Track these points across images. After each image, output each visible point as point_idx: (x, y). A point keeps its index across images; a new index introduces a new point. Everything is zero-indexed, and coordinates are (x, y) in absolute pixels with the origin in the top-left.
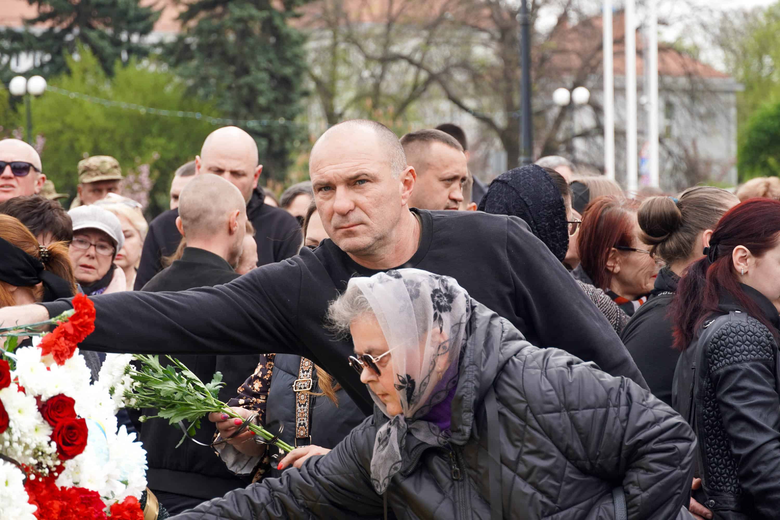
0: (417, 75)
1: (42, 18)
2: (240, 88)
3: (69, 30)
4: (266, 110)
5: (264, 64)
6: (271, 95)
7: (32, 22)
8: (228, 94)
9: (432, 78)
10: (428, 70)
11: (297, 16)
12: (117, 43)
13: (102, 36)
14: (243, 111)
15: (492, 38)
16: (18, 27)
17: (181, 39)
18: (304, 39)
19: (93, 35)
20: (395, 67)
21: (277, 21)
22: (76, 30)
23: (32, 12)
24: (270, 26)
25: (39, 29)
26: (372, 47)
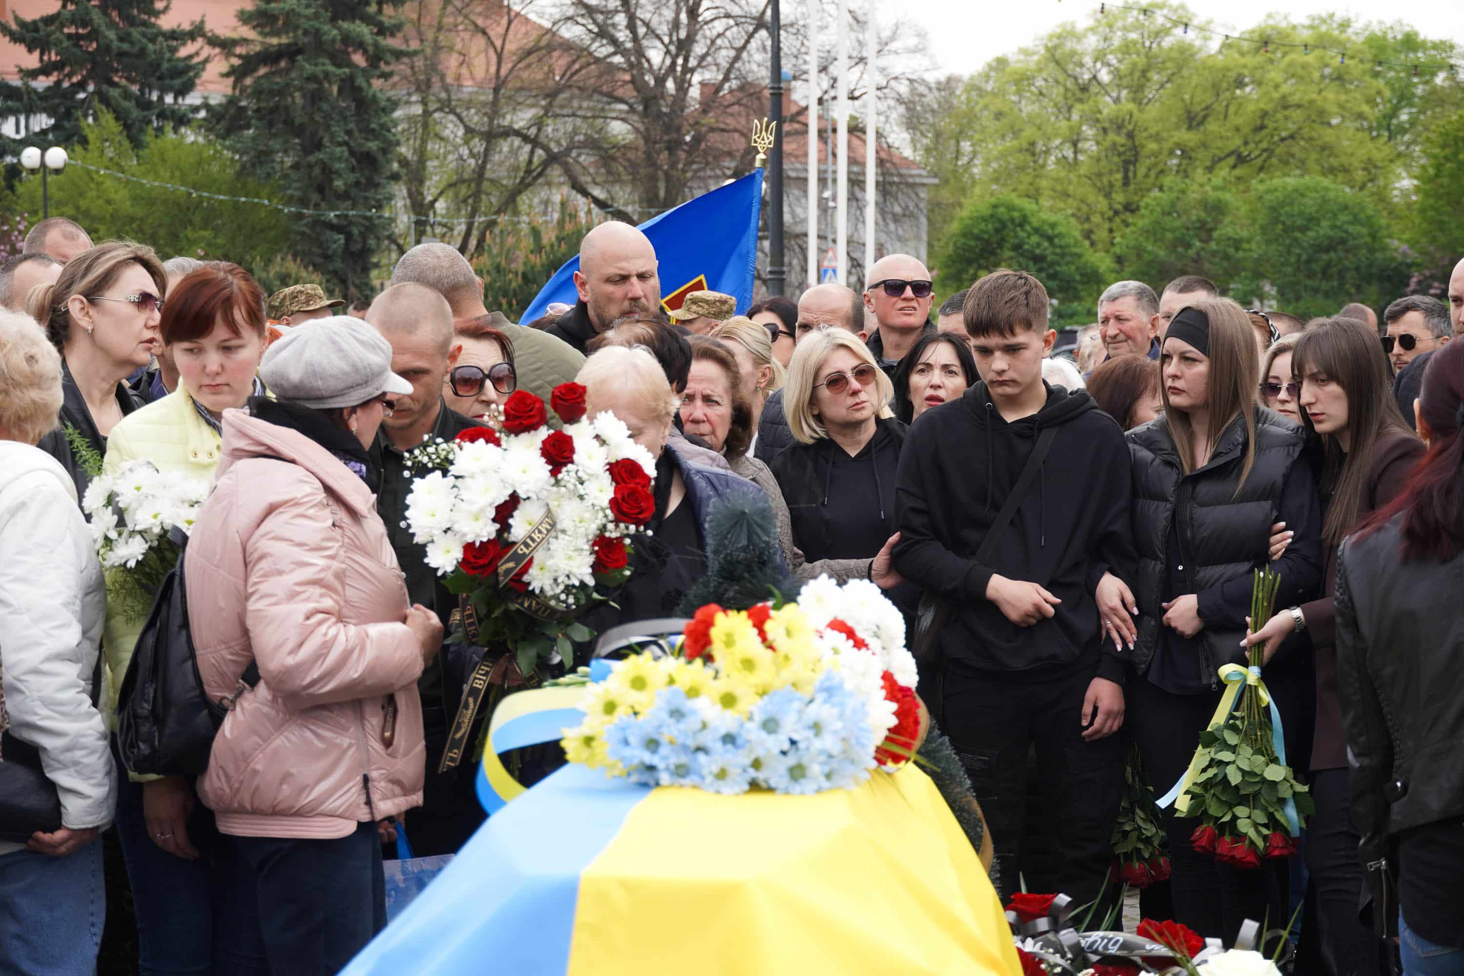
0: (532, 152)
1: (45, 70)
2: (310, 166)
3: (81, 86)
4: (345, 196)
5: (342, 137)
6: (351, 178)
7: (33, 74)
8: (294, 175)
9: (552, 159)
10: (546, 149)
11: (386, 76)
12: (146, 105)
13: (127, 95)
14: (315, 197)
15: (632, 110)
16: (16, 81)
17: (232, 101)
18: (394, 104)
19: (114, 93)
20: (505, 146)
21: (360, 81)
22: (91, 88)
23: (32, 61)
24: (350, 88)
25: (41, 83)
26: (474, 118)
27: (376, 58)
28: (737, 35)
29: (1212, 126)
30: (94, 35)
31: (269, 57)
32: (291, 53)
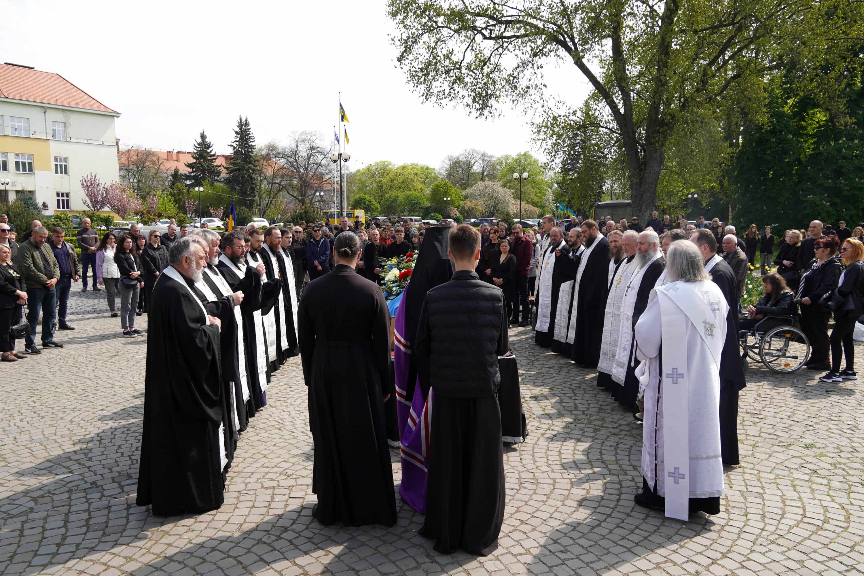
1: (193, 172)
3: (200, 175)
4: (248, 195)
5: (248, 185)
7: (191, 173)
9: (283, 188)
11: (255, 174)
12: (212, 179)
13: (208, 177)
15: (298, 180)
16: (188, 174)
17: (228, 178)
18: (256, 179)
20: (276, 185)
21: (251, 175)
23: (191, 170)
24: (249, 176)
25: (192, 174)
26: (270, 181)
27: (254, 170)
28: (315, 167)
29: (395, 182)
30: (202, 166)
31: (235, 170)
32: (239, 170)
